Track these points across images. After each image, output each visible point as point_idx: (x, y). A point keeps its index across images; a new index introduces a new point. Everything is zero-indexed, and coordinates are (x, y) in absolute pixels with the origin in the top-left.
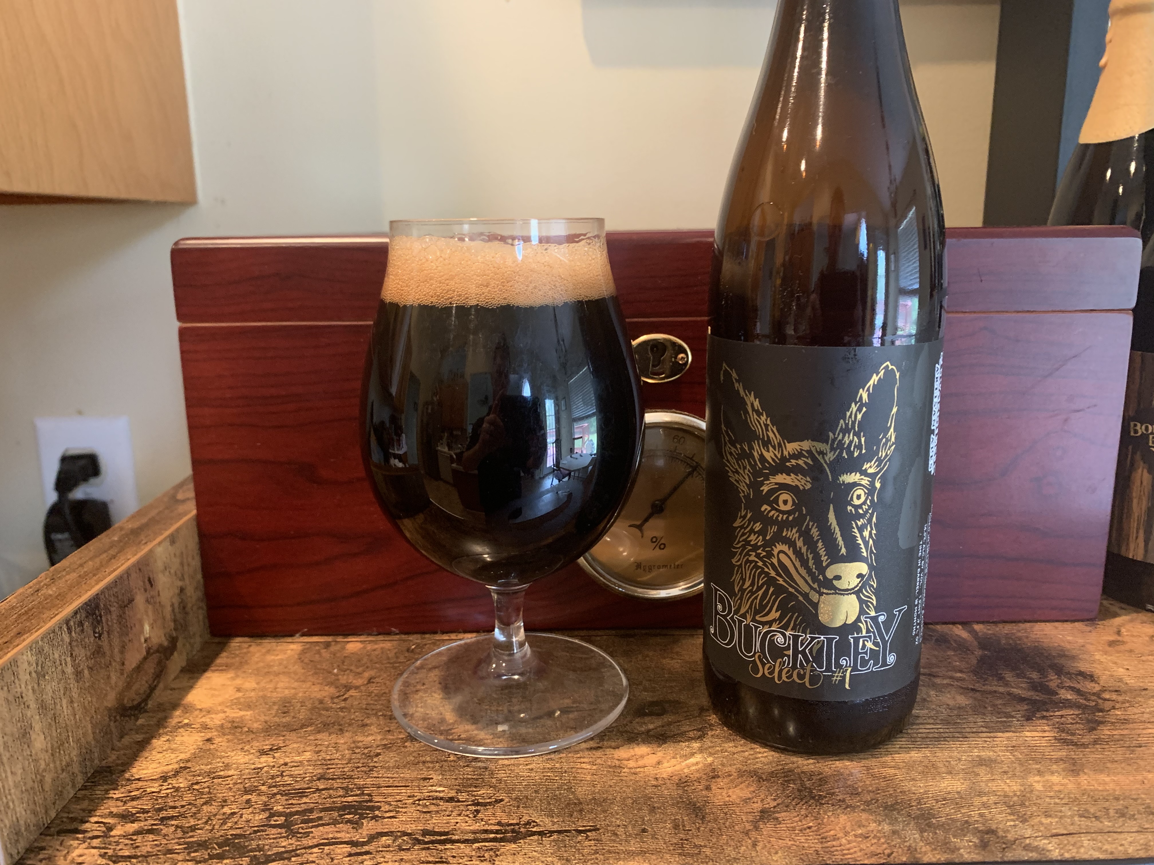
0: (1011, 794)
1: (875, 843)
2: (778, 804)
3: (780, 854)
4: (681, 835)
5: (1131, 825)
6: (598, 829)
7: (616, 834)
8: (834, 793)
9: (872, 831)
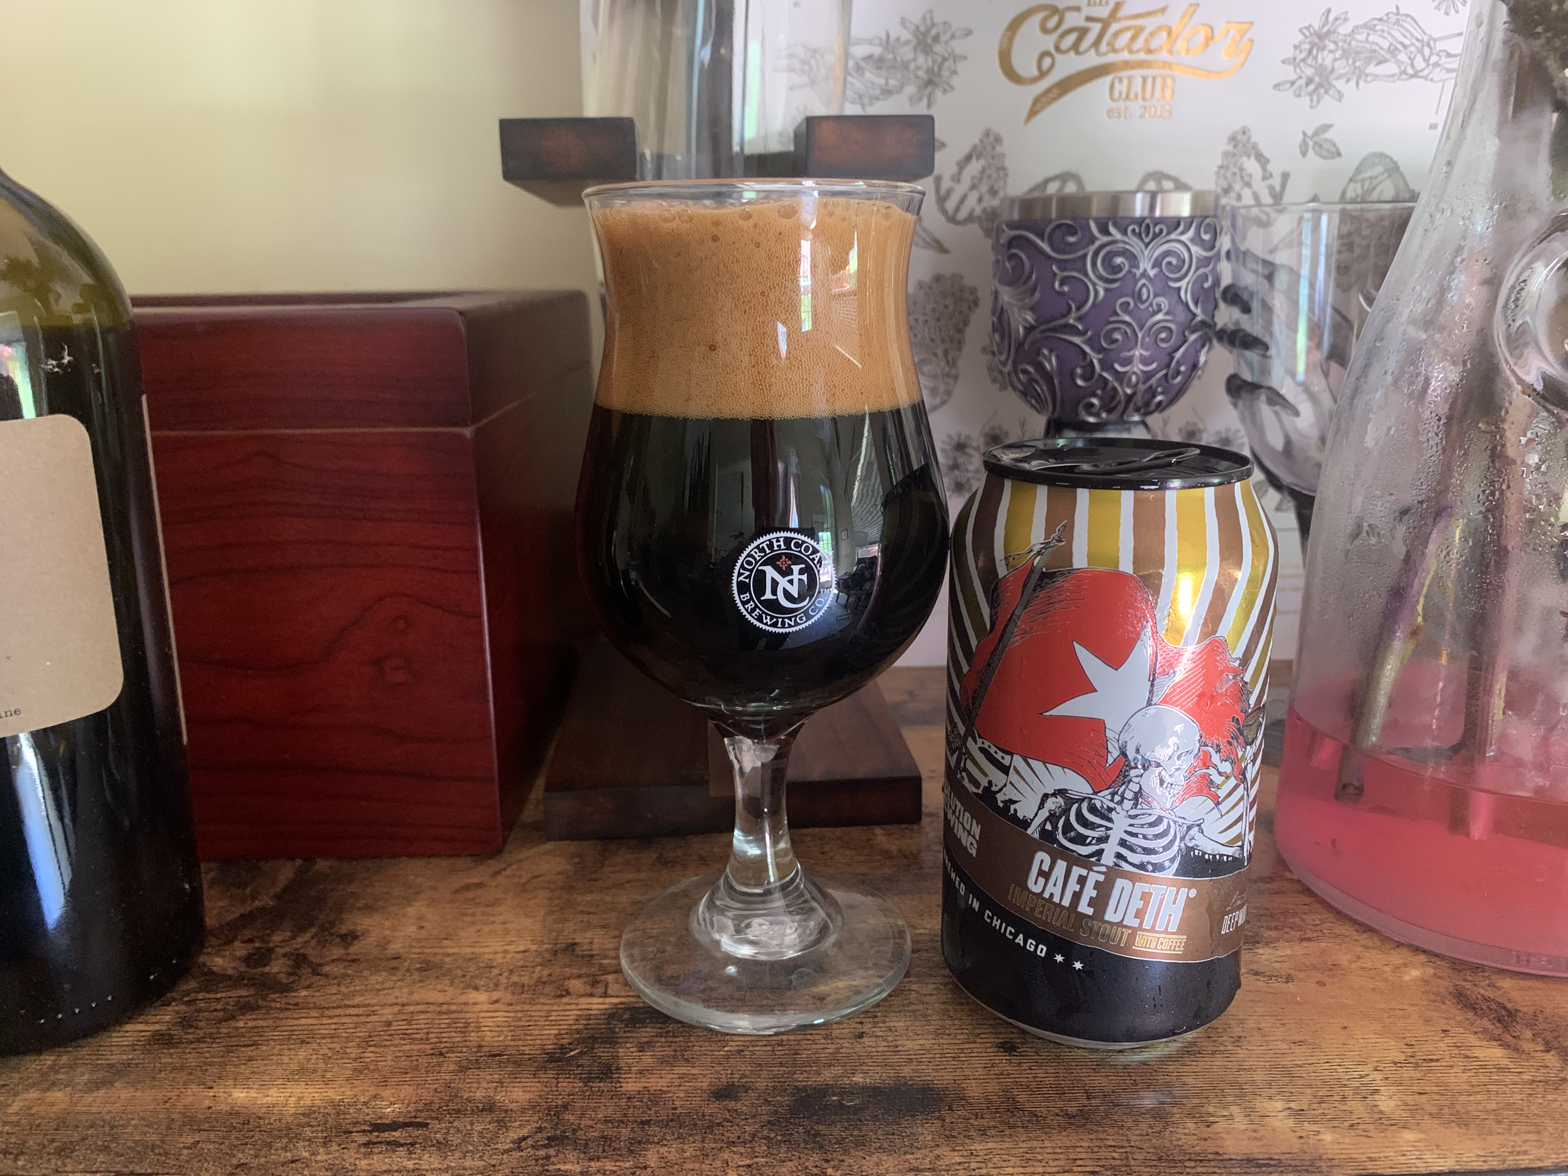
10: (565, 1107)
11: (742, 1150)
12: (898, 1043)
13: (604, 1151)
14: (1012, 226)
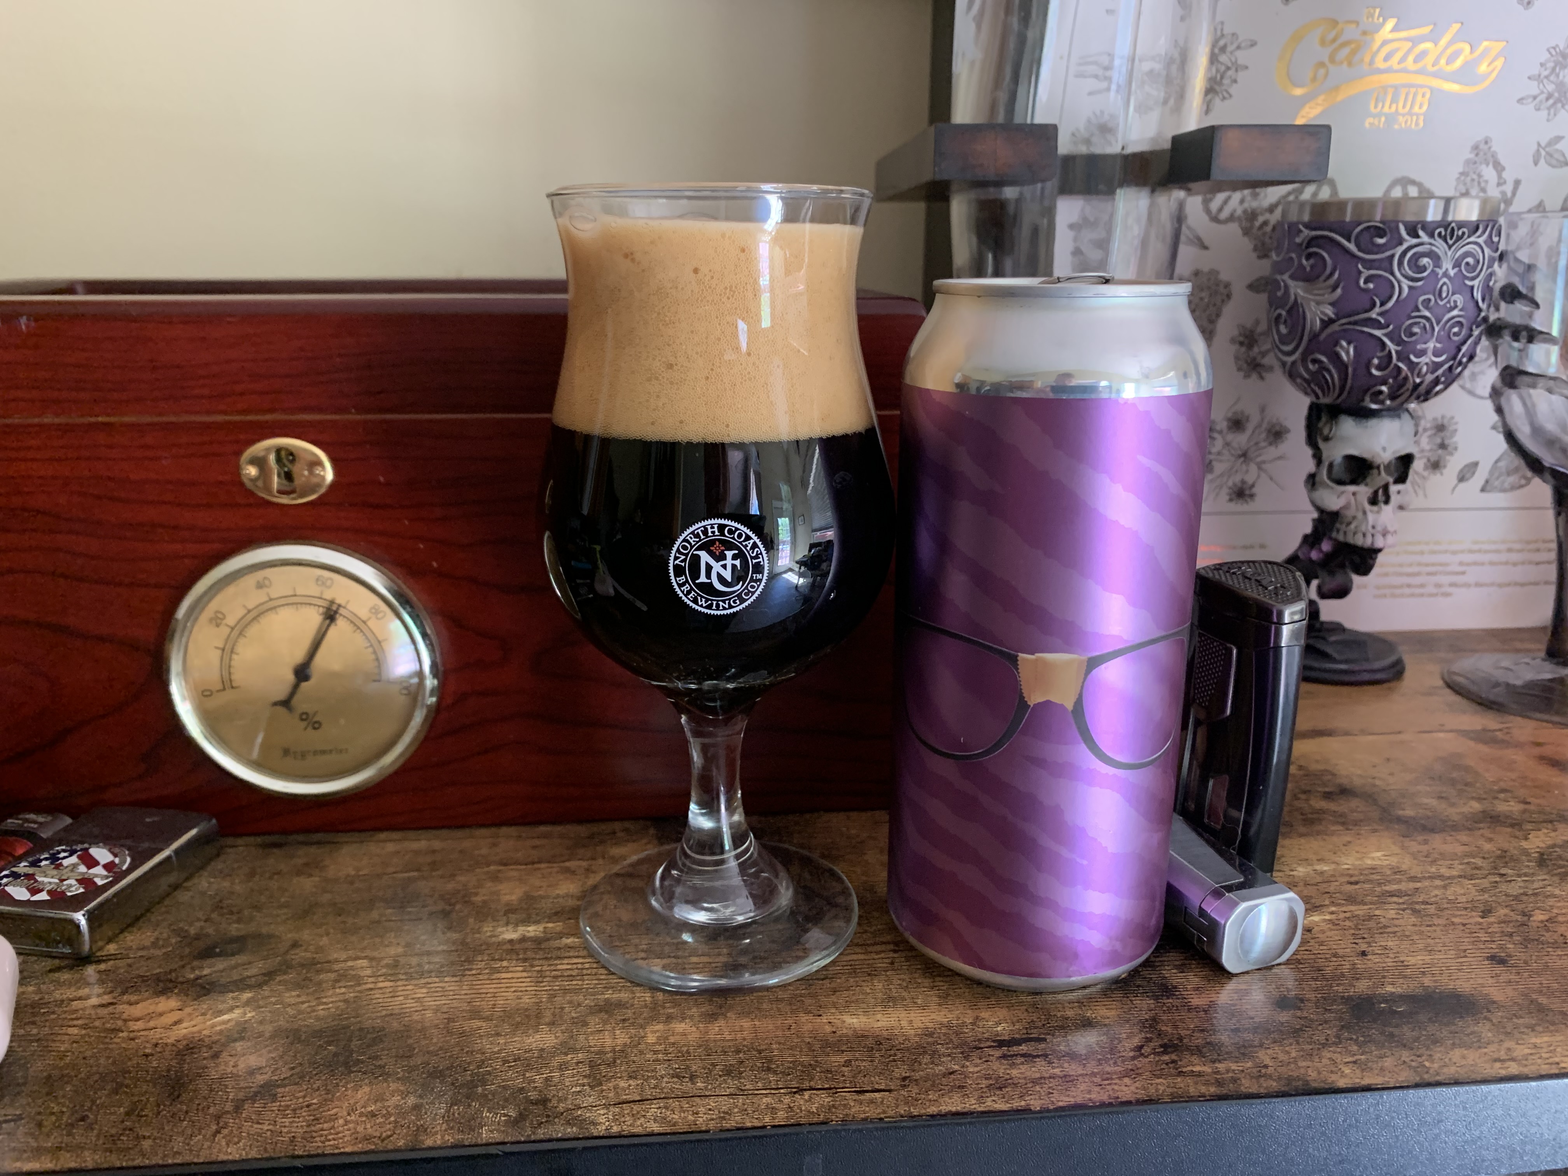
0: (608, 1049)
1: (380, 1123)
2: (291, 1076)
3: (241, 1144)
4: (128, 1124)
5: (732, 1084)
6: (23, 1119)
7: (40, 1125)
8: (378, 1056)
9: (389, 1107)
10: (1155, 1020)
11: (1339, 1050)
12: (1402, 959)
13: (1219, 1055)
14: (1307, 226)
